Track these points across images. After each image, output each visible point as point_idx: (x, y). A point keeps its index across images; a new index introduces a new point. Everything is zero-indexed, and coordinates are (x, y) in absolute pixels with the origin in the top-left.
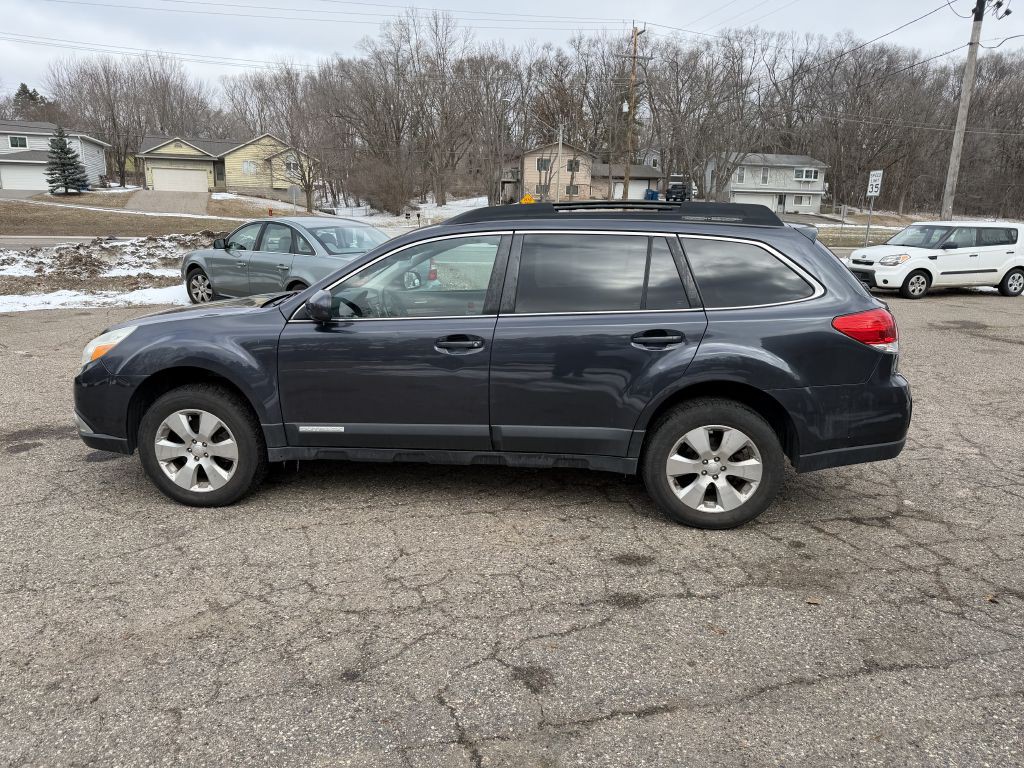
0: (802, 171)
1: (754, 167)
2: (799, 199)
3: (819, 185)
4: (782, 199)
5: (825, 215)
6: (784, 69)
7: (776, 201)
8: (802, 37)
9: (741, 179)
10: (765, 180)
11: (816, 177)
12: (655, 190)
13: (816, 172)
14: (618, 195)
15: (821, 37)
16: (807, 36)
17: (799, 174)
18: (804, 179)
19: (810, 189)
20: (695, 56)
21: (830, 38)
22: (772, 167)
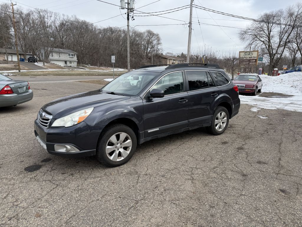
0: (70, 54)
1: (57, 52)
2: (71, 62)
3: (75, 58)
4: (66, 62)
5: (80, 67)
6: (58, 23)
7: (64, 63)
8: (62, 15)
9: (52, 56)
10: (60, 56)
11: (74, 56)
12: (23, 58)
13: (74, 55)
14: (10, 59)
15: (67, 16)
16: (63, 15)
17: (69, 55)
18: (71, 56)
19: (73, 59)
20: (28, 15)
21: (70, 16)
22: (62, 53)
